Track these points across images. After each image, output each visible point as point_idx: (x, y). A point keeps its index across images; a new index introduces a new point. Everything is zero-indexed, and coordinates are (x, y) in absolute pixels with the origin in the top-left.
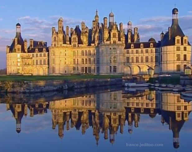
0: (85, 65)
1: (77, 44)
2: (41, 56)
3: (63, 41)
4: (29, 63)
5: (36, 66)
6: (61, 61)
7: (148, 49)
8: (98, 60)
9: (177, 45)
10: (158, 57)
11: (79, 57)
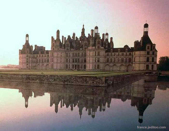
0: (75, 63)
1: (69, 48)
2: (42, 56)
3: (59, 46)
4: (34, 61)
5: (39, 64)
6: (58, 60)
7: (124, 53)
8: (85, 60)
9: (147, 51)
10: (131, 59)
11: (71, 57)
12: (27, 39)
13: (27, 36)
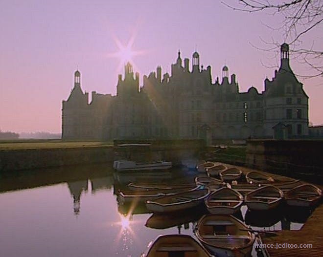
9: (286, 96)
12: (76, 80)
13: (77, 74)
